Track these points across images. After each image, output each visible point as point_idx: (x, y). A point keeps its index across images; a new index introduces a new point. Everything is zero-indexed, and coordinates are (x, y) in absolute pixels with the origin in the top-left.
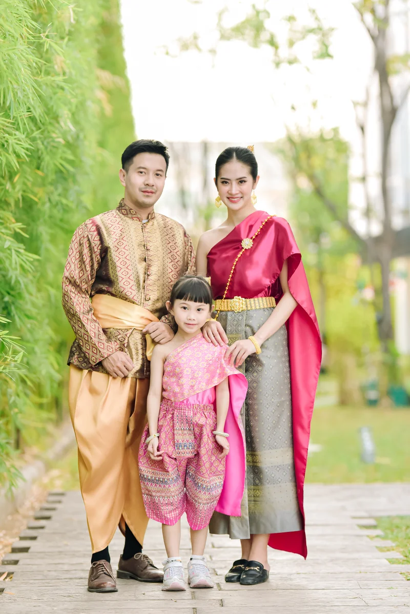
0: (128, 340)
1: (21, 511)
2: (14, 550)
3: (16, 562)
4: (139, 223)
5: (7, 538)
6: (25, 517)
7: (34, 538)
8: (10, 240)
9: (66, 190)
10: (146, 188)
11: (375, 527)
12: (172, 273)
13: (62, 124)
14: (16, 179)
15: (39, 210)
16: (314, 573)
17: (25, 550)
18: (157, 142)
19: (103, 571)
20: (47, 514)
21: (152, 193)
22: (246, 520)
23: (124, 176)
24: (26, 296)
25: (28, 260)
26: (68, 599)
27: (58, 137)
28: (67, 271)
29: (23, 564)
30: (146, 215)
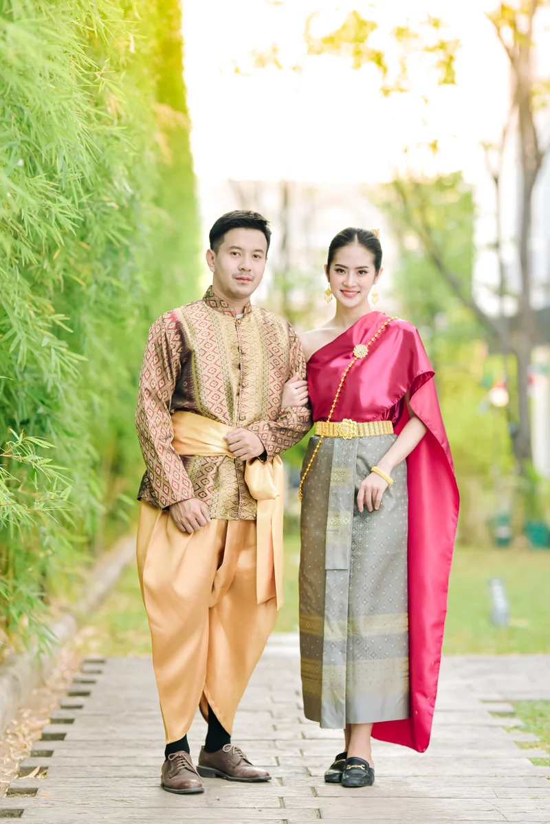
0: (218, 470)
1: (48, 682)
2: (46, 737)
3: (49, 754)
4: (233, 318)
5: (34, 719)
6: (54, 691)
7: (70, 721)
8: (49, 337)
9: (116, 266)
10: (241, 274)
11: (512, 714)
12: (275, 383)
13: (116, 184)
14: (56, 255)
15: (82, 293)
16: (436, 776)
17: (61, 737)
18: (255, 214)
19: (184, 765)
20: (84, 688)
21: (248, 280)
22: (342, 705)
23: (213, 258)
24: (67, 406)
25: (71, 362)
26: (121, 804)
27: (110, 201)
28: (147, 380)
29: (60, 757)
30: (241, 309)
